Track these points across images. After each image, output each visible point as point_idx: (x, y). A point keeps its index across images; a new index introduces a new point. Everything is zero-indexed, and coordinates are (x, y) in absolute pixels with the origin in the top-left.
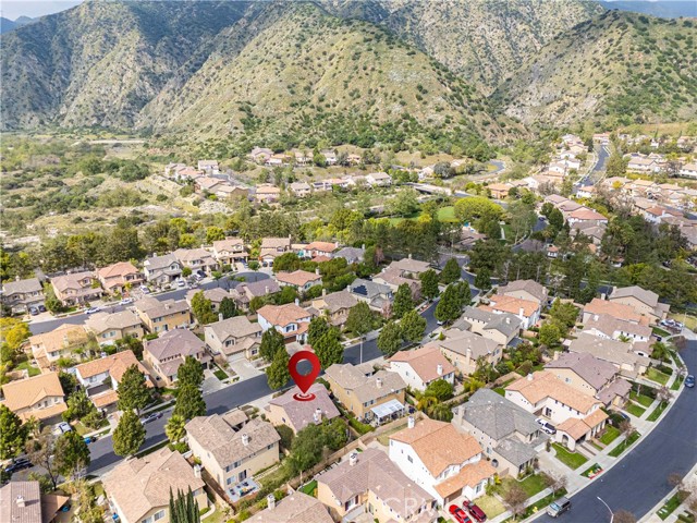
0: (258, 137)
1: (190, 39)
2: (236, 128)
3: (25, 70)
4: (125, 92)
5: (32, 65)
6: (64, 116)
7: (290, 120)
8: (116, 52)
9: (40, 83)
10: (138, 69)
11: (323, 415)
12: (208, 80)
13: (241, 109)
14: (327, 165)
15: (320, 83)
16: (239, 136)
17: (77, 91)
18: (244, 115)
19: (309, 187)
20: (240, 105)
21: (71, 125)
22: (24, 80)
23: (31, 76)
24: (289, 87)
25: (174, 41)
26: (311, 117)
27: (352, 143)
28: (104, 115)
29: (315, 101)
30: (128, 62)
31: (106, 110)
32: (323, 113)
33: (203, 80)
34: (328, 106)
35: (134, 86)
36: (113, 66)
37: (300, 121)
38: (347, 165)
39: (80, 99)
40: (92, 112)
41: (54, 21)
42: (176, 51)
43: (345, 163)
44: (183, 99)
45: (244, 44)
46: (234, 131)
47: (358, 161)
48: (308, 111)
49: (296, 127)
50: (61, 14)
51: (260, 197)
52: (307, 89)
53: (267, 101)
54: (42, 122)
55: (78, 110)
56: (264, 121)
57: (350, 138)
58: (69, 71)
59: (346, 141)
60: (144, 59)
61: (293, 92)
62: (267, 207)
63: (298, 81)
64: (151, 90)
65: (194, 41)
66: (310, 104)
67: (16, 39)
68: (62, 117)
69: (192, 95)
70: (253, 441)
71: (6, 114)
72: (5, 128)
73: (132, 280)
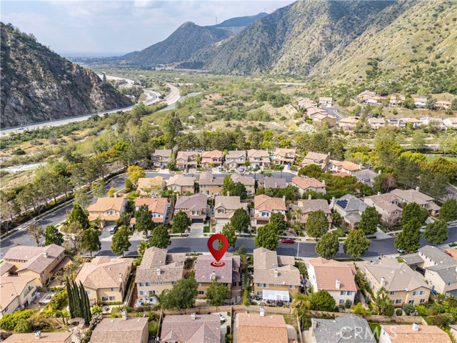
0: (373, 84)
1: (361, 17)
2: (361, 77)
3: (260, 40)
4: (309, 53)
5: (265, 38)
6: (273, 67)
7: (403, 72)
8: (311, 29)
9: (265, 48)
10: (321, 39)
11: (217, 278)
12: (361, 44)
13: (369, 64)
14: (415, 107)
15: (442, 44)
16: (360, 83)
17: (283, 53)
18: (370, 68)
19: (384, 122)
20: (370, 61)
21: (275, 73)
22: (258, 47)
23: (263, 43)
24: (413, 47)
25: (349, 19)
26: (424, 70)
27: (451, 92)
28: (293, 68)
29: (431, 58)
30: (316, 35)
31: (296, 65)
32: (436, 68)
33: (358, 45)
34: (443, 62)
35: (315, 49)
36: (307, 37)
37: (413, 73)
38: (435, 109)
39: (283, 58)
40: (288, 65)
41: (282, 12)
42: (349, 25)
43: (433, 108)
44: (341, 57)
45: (396, 17)
46: (358, 79)
47: (446, 107)
48: (422, 65)
49: (407, 78)
50: (287, 7)
51: (341, 125)
52: (430, 49)
53: (392, 58)
54: (261, 71)
55: (281, 65)
56: (384, 73)
57: (450, 88)
58: (283, 41)
59: (446, 90)
60: (326, 32)
61: (415, 51)
62: (342, 132)
63: (423, 43)
64: (325, 52)
65: (362, 18)
66: (426, 60)
67: (260, 23)
68: (272, 69)
69: (348, 54)
70: (164, 274)
71: (245, 65)
72: (242, 74)
73: (215, 162)
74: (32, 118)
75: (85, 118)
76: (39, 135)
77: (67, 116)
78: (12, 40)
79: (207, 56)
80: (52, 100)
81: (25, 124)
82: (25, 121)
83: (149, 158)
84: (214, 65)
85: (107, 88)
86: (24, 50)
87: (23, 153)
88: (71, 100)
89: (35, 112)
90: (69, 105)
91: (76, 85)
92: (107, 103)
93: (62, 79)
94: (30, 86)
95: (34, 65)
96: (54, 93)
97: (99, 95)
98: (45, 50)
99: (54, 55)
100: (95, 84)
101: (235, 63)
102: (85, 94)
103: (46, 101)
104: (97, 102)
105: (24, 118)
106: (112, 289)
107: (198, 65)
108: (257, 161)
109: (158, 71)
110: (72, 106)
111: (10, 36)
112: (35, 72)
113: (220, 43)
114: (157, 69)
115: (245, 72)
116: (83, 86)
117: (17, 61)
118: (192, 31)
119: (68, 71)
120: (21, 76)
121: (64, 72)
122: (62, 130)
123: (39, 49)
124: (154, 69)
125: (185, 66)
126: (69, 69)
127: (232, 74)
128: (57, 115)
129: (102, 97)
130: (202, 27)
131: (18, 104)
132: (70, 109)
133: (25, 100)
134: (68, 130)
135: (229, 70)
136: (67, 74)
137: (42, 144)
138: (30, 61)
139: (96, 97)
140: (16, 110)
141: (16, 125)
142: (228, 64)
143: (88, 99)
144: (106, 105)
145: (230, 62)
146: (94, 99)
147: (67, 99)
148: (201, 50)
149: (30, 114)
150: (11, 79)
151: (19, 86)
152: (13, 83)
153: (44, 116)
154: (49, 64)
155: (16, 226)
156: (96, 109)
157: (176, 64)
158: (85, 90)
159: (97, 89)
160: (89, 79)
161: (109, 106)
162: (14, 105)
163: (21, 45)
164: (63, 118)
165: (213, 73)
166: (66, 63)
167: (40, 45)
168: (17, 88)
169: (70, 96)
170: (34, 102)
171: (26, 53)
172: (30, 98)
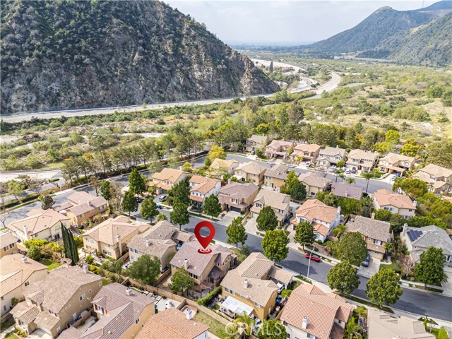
11: (190, 267)
70: (151, 247)
71: (441, 55)
72: (435, 65)
73: (306, 156)
74: (187, 96)
75: (228, 100)
76: (184, 110)
77: (215, 97)
78: (187, 29)
79: (397, 43)
80: (207, 82)
81: (180, 100)
82: (181, 98)
83: (244, 141)
84: (401, 54)
85: (258, 73)
86: (194, 37)
87: (164, 123)
88: (222, 83)
89: (190, 91)
90: (219, 87)
91: (231, 70)
92: (254, 88)
93: (219, 63)
94: (191, 69)
95: (199, 50)
96: (209, 76)
97: (249, 80)
98: (211, 37)
99: (219, 42)
100: (247, 70)
101: (427, 52)
102: (237, 78)
103: (201, 83)
104: (245, 86)
105: (181, 96)
106: (109, 245)
107: (384, 54)
108: (355, 163)
109: (335, 60)
110: (221, 88)
111: (186, 25)
112: (198, 56)
113: (416, 29)
114: (335, 57)
115: (438, 63)
116: (237, 70)
117: (186, 46)
118: (386, 17)
119: (226, 57)
120: (186, 59)
121: (223, 58)
122: (204, 109)
123: (206, 37)
124: (333, 58)
125: (366, 55)
126: (227, 55)
127: (420, 65)
128: (208, 95)
129: (250, 82)
130: (400, 12)
131: (179, 83)
132: (220, 91)
133: (184, 80)
134: (209, 109)
135: (418, 61)
136: (225, 59)
137: (182, 118)
138: (197, 47)
139: (245, 82)
140: (176, 88)
141: (174, 100)
142: (418, 52)
143: (238, 83)
144: (253, 89)
145: (422, 51)
146: (243, 84)
147: (219, 82)
148: (392, 37)
149: (186, 93)
150: (179, 62)
151: (183, 68)
152: (178, 65)
153: (196, 96)
154: (212, 50)
155: (106, 178)
156: (243, 93)
157: (359, 52)
158: (238, 74)
159: (248, 74)
160: (243, 65)
161: (255, 91)
162: (175, 83)
163: (193, 33)
164: (212, 99)
165: (398, 63)
166: (227, 49)
167: (209, 33)
168: (181, 70)
169: (221, 80)
170: (191, 82)
171: (195, 40)
172: (189, 79)
